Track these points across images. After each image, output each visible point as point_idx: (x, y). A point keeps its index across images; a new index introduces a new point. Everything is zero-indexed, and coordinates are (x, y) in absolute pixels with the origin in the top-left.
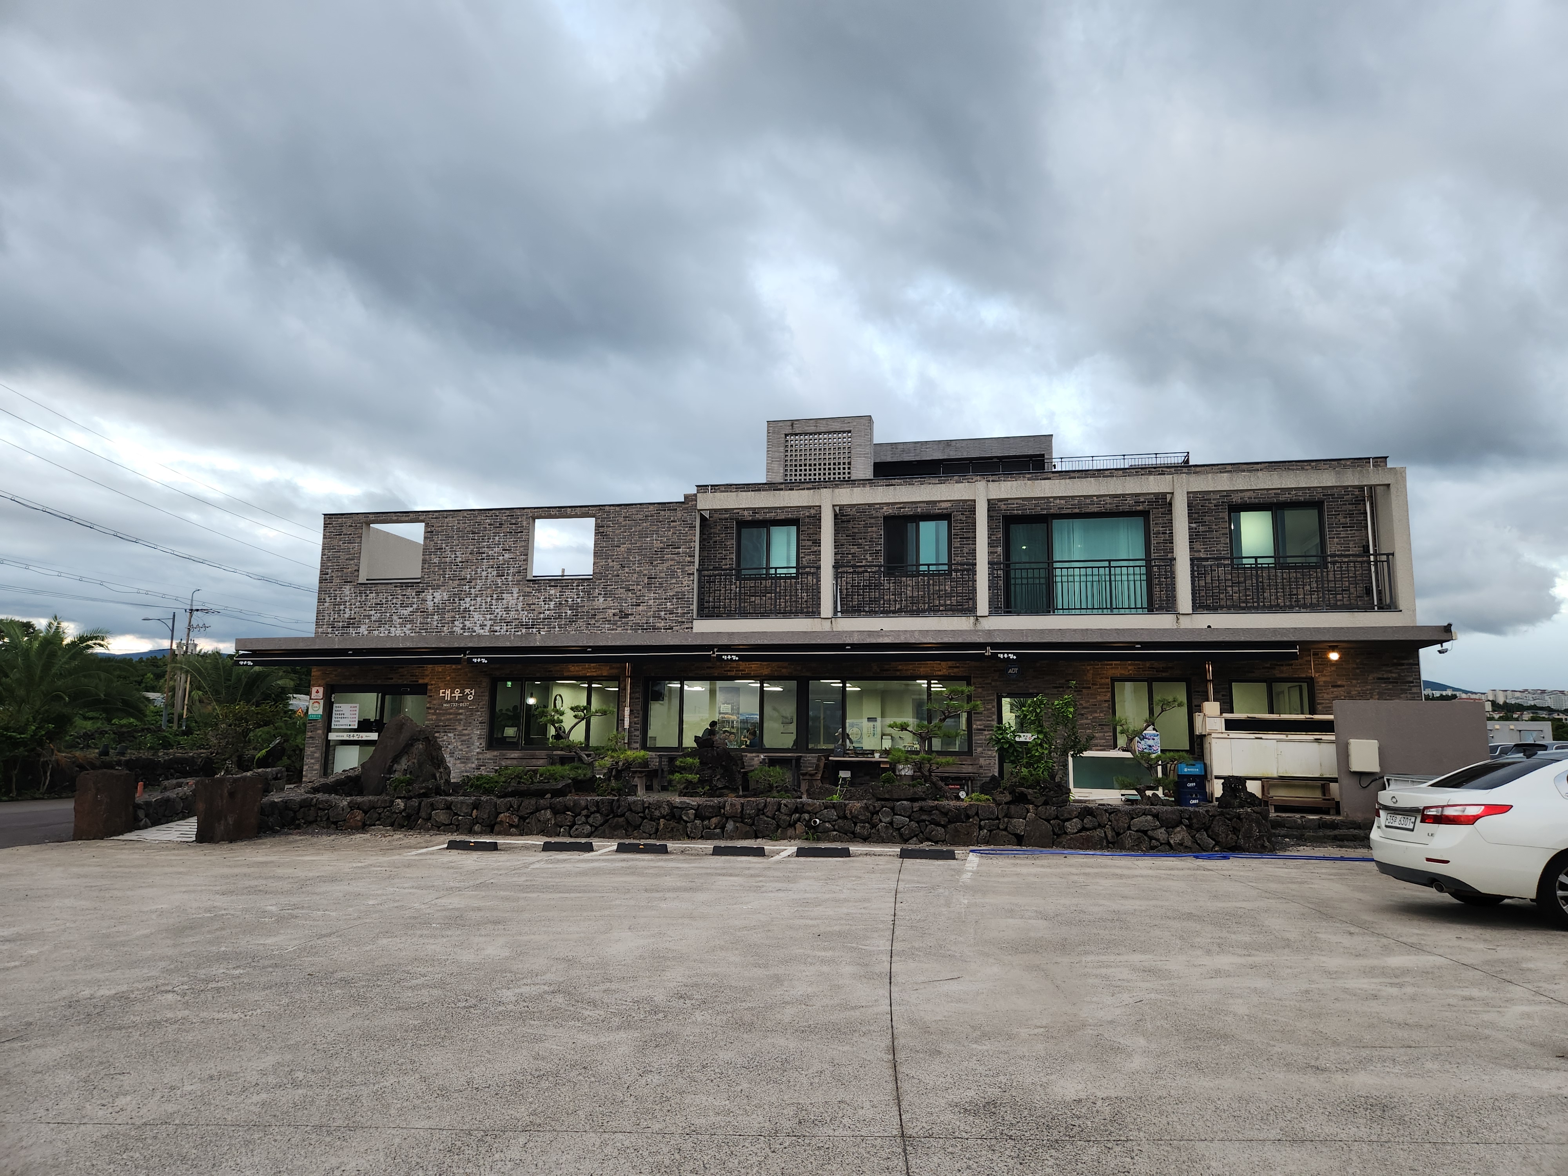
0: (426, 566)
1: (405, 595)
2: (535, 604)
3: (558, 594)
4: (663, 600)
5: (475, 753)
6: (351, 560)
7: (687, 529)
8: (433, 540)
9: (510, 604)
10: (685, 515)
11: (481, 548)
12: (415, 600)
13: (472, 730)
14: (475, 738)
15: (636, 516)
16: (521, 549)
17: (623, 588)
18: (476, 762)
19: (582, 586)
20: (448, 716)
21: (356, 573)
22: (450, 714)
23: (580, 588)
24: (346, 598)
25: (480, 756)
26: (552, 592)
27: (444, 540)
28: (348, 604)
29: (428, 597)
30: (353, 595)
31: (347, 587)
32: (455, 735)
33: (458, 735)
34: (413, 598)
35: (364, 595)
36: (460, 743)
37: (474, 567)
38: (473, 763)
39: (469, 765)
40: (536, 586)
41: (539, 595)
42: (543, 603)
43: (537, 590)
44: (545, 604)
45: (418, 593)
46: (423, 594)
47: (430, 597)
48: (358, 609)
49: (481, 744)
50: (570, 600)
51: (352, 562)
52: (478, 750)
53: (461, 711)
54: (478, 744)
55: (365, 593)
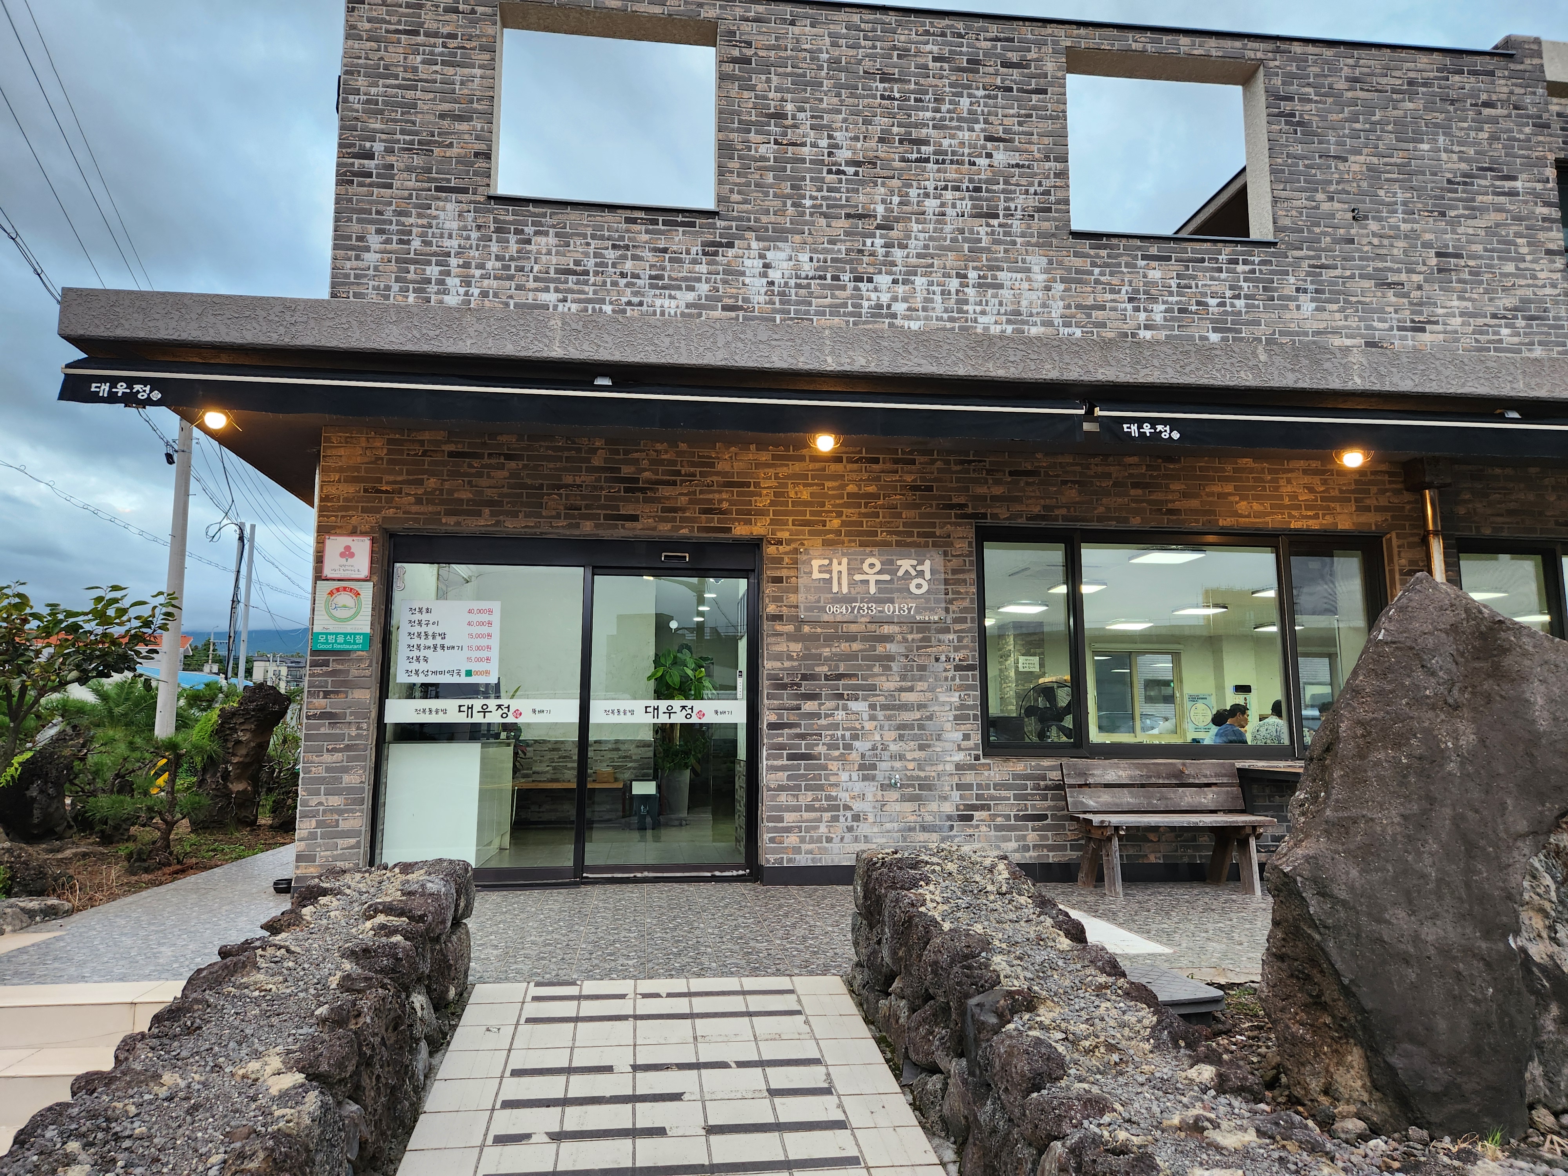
0: (734, 164)
1: (665, 250)
2: (1103, 308)
3: (1173, 283)
4: (1489, 321)
5: (950, 768)
6: (460, 118)
7: (1527, 130)
8: (752, 88)
9: (1024, 303)
10: (1518, 90)
11: (916, 126)
12: (704, 268)
13: (932, 690)
14: (945, 717)
15: (1384, 80)
16: (1046, 140)
17: (1368, 277)
18: (956, 795)
19: (1245, 262)
20: (844, 646)
21: (481, 164)
22: (851, 638)
23: (1240, 268)
24: (447, 243)
25: (969, 777)
26: (1155, 275)
27: (788, 91)
28: (454, 261)
29: (748, 262)
30: (474, 235)
31: (450, 206)
32: (872, 707)
33: (884, 707)
34: (695, 262)
35: (513, 238)
36: (894, 734)
37: (896, 183)
38: (945, 798)
39: (934, 806)
40: (1104, 253)
41: (1115, 281)
42: (1129, 306)
43: (1107, 265)
44: (1137, 309)
45: (711, 249)
46: (731, 252)
47: (753, 265)
48: (495, 284)
49: (966, 737)
50: (1213, 302)
51: (464, 126)
52: (959, 757)
53: (886, 629)
54: (958, 736)
55: (518, 232)
